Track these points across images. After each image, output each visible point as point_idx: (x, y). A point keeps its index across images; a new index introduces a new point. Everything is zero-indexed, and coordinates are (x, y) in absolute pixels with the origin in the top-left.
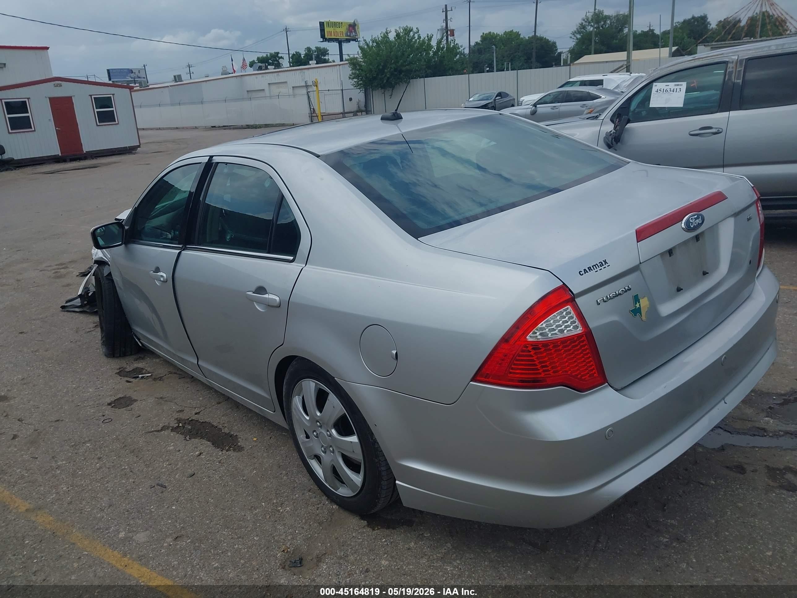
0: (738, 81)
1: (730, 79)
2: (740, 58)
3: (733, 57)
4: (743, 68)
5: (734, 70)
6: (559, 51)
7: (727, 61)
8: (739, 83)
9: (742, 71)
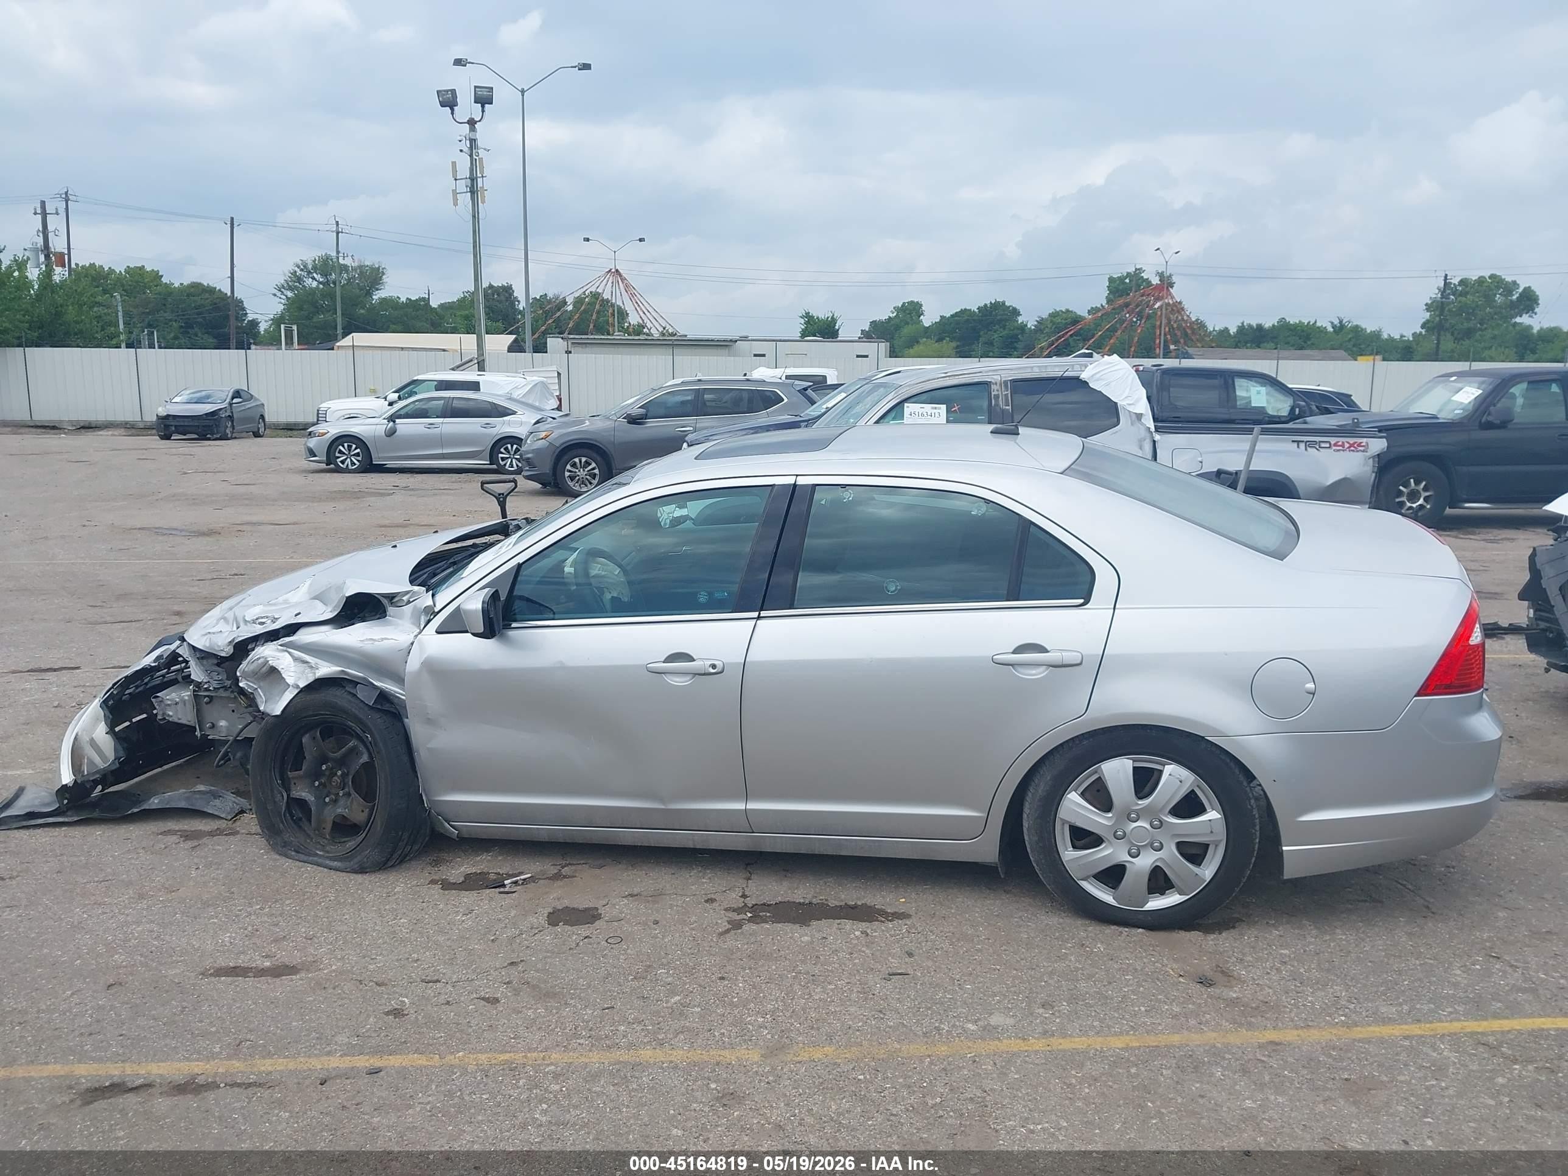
0: (1007, 407)
1: (997, 405)
2: (1003, 379)
3: (995, 377)
4: (1009, 392)
5: (1000, 393)
6: (250, 317)
7: (990, 382)
8: (1008, 410)
9: (1009, 395)
